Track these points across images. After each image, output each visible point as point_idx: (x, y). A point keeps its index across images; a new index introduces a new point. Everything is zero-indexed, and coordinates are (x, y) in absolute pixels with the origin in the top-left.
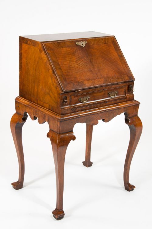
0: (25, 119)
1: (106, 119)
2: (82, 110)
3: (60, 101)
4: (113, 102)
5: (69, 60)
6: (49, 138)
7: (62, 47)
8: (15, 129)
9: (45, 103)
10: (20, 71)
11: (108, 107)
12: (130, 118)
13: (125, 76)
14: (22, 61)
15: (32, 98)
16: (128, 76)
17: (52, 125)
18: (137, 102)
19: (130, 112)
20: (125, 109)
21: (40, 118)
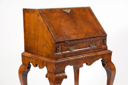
0: (29, 68)
1: (89, 63)
2: (71, 56)
3: (54, 49)
4: (92, 51)
5: (59, 21)
6: (47, 78)
7: (53, 13)
8: (22, 76)
9: (43, 53)
10: (24, 33)
11: (89, 55)
12: (106, 62)
13: (100, 32)
14: (25, 26)
15: (34, 51)
16: (102, 32)
17: (49, 68)
18: (110, 51)
19: (105, 58)
20: (102, 56)
21: (40, 64)
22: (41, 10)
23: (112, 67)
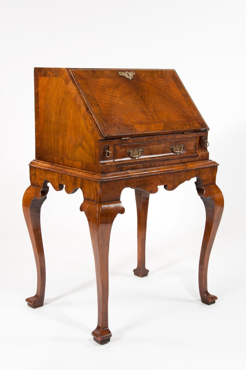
0: (45, 192)
1: (170, 186)
2: (133, 169)
3: (99, 152)
4: (178, 161)
5: (110, 94)
6: (83, 212)
7: (98, 77)
9: (75, 160)
10: (36, 120)
11: (172, 168)
12: (204, 186)
13: (194, 122)
14: (38, 104)
15: (55, 158)
16: (199, 123)
17: (87, 191)
18: (215, 163)
19: (204, 177)
20: (197, 172)
21: (69, 184)
22: (72, 70)
23: (217, 196)
